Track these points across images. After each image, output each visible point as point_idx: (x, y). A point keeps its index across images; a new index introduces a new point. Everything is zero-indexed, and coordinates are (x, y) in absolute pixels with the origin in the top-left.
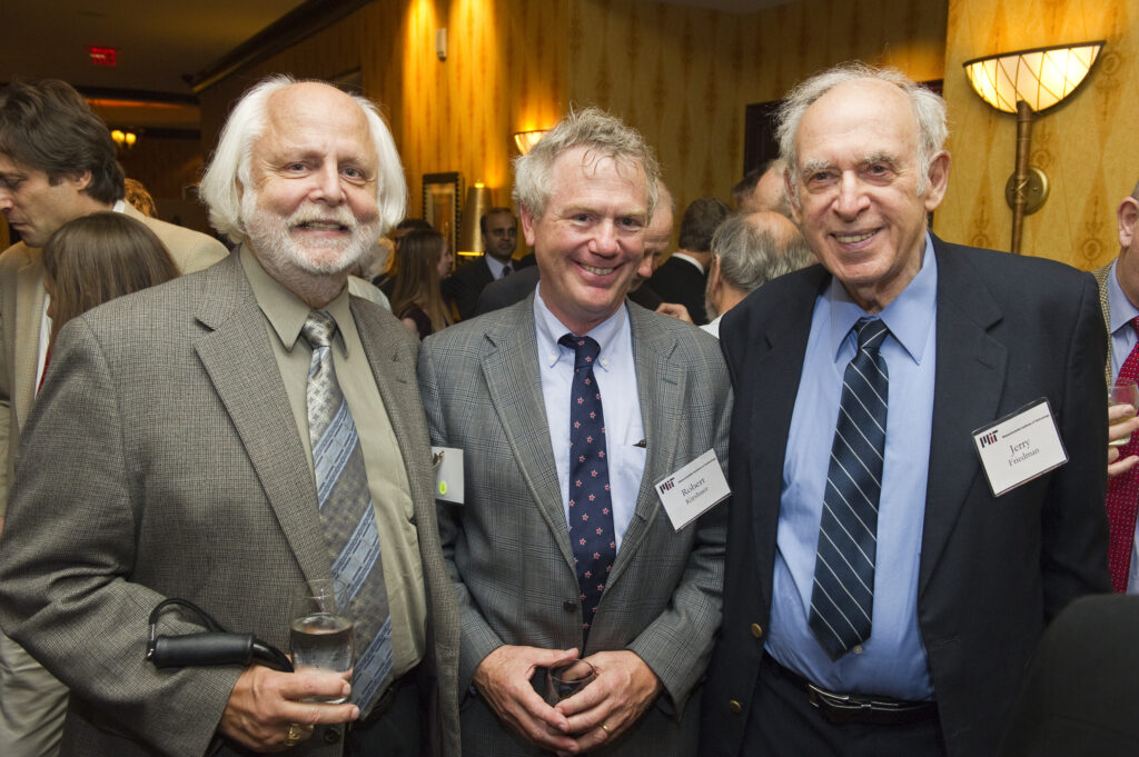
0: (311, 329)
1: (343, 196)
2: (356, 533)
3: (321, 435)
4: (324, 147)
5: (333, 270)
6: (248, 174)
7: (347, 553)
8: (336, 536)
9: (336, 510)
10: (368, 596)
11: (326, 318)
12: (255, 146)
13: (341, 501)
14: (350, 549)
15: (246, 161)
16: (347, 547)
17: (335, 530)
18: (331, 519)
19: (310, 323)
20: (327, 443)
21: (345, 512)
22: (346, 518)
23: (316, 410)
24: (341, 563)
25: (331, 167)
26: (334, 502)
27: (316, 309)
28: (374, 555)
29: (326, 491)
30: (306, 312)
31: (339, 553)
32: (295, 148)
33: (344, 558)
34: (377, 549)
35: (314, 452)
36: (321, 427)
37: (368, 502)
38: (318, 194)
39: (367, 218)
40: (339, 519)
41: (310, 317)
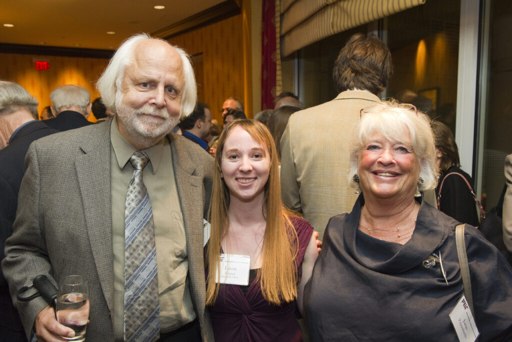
0: (134, 160)
1: (165, 103)
2: (144, 262)
3: (130, 213)
4: (160, 78)
5: (154, 136)
6: (120, 83)
7: (138, 272)
8: (133, 263)
9: (134, 250)
10: (148, 295)
11: (144, 155)
12: (126, 70)
13: (138, 246)
14: (140, 270)
15: (121, 76)
16: (138, 269)
17: (133, 260)
18: (131, 254)
19: (134, 157)
20: (133, 217)
21: (140, 252)
22: (139, 255)
23: (130, 200)
24: (134, 277)
25: (161, 88)
26: (134, 246)
27: (140, 150)
28: (153, 274)
29: (129, 240)
30: (133, 151)
31: (134, 271)
32: (146, 76)
33: (136, 274)
34: (155, 272)
35: (126, 220)
36: (131, 209)
37: (153, 248)
38: (153, 101)
39: (174, 114)
40: (136, 255)
41: (134, 154)
